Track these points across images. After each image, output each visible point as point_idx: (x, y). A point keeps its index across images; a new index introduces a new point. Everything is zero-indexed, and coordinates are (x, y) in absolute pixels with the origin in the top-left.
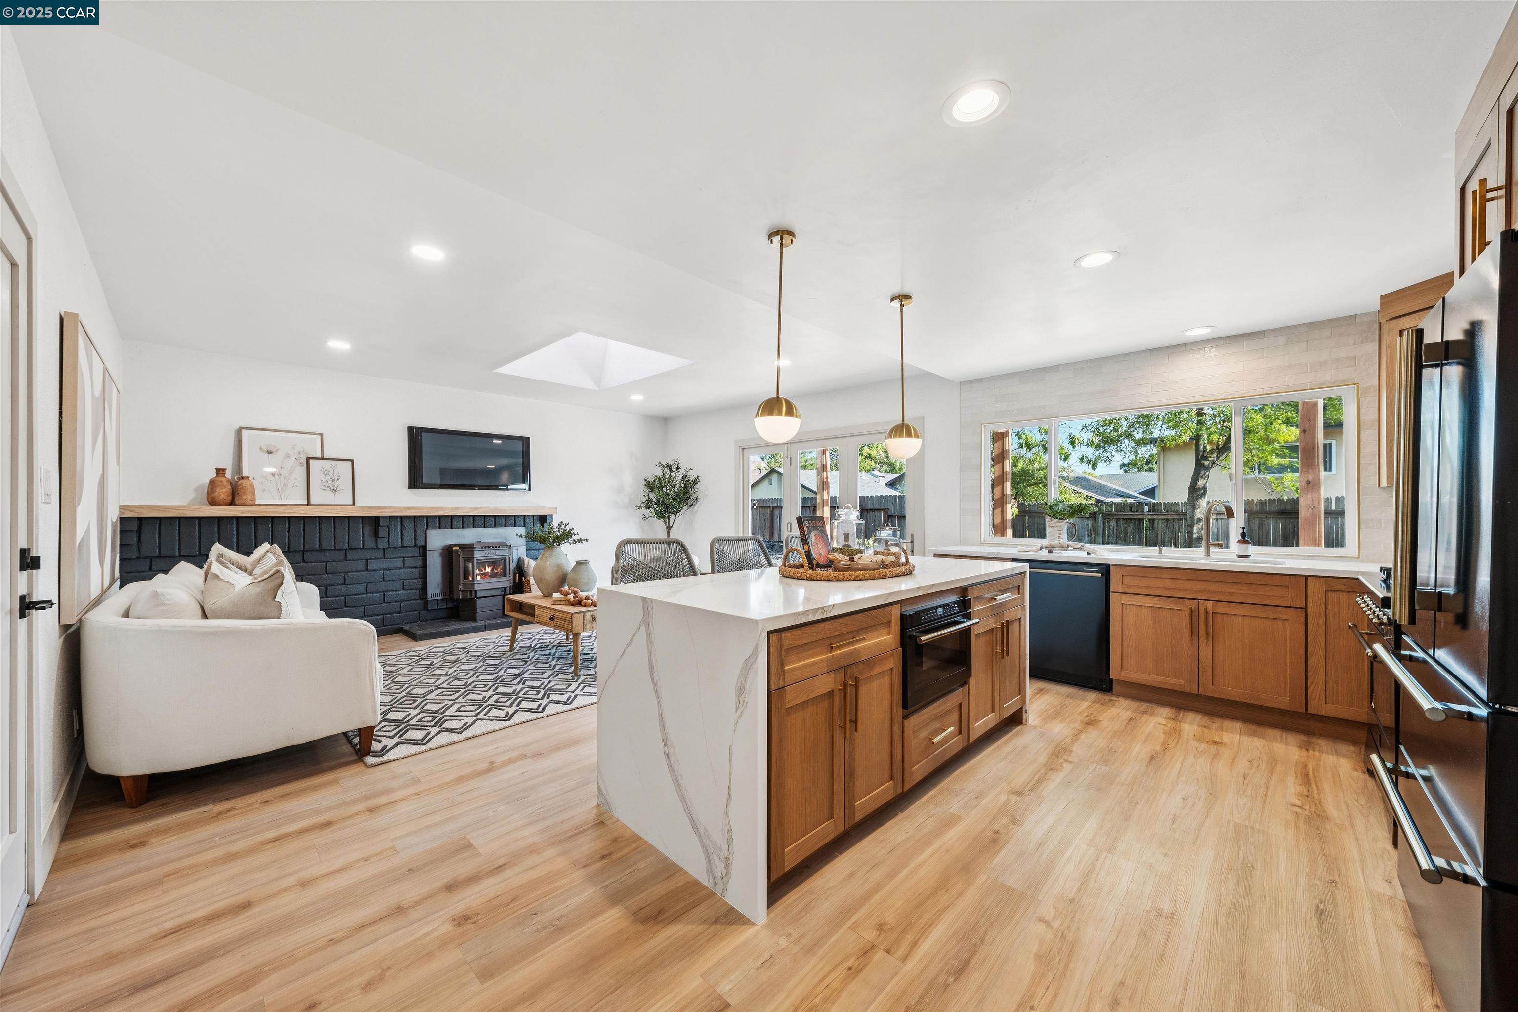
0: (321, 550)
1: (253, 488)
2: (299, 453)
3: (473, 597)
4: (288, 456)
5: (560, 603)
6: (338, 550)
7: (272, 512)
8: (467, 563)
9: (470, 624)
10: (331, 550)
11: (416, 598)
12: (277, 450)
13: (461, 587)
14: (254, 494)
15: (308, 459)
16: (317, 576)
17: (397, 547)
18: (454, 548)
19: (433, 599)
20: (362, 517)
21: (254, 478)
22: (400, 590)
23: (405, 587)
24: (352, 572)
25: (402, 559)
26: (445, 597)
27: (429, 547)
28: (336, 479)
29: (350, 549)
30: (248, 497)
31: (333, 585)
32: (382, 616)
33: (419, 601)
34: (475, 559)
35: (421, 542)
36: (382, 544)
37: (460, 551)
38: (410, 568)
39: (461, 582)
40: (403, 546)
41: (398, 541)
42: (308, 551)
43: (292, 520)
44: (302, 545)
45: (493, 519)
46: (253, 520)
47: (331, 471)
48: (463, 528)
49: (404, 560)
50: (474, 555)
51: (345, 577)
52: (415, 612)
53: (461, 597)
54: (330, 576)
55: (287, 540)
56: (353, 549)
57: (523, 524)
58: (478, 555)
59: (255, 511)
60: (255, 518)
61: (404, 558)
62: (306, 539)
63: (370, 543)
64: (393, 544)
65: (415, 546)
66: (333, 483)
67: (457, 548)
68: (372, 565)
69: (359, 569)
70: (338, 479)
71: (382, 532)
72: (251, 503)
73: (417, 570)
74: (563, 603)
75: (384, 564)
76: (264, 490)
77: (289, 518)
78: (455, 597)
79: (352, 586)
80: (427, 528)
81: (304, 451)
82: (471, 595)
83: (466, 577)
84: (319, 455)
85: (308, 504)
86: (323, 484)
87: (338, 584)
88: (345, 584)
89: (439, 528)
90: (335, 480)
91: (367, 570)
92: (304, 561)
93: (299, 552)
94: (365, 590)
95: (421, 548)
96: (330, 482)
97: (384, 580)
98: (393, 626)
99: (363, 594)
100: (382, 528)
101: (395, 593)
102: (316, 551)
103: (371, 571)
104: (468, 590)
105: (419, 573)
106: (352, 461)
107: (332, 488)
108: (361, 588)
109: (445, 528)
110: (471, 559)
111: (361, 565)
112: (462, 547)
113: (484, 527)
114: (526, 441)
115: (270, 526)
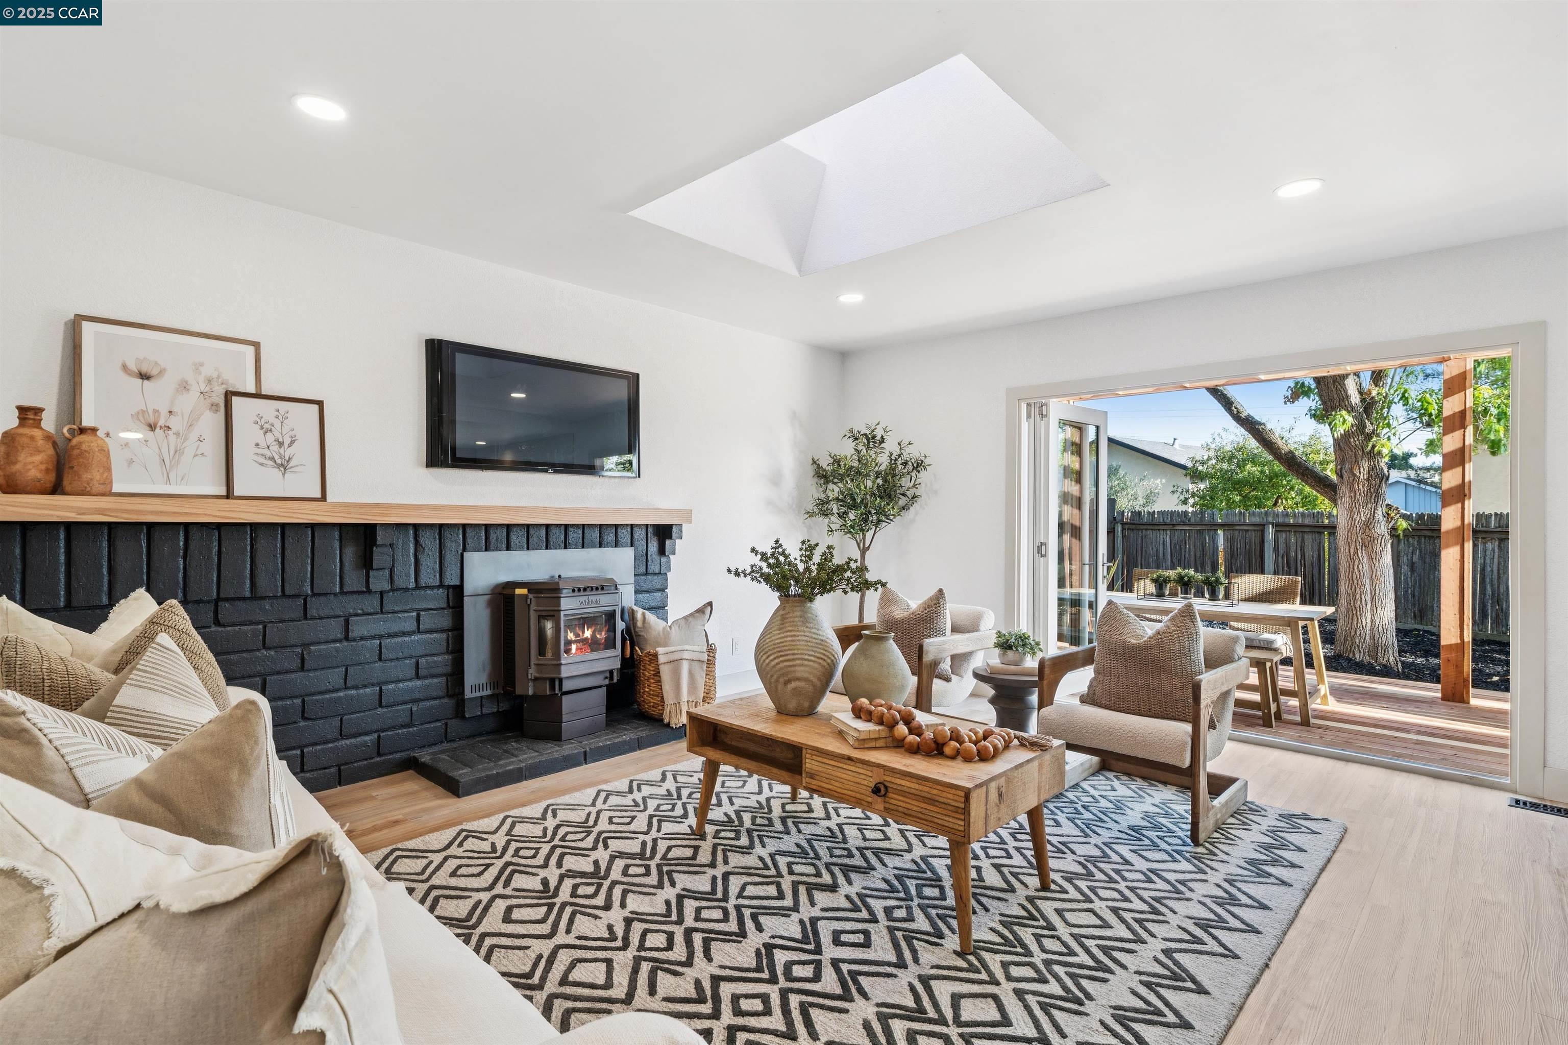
0: (255, 596)
1: (108, 455)
2: (209, 381)
3: (557, 691)
4: (184, 387)
5: (873, 744)
6: (289, 596)
7: (152, 513)
8: (542, 621)
9: (553, 751)
10: (275, 597)
11: (441, 694)
12: (162, 372)
13: (532, 672)
14: (108, 469)
15: (229, 395)
16: (245, 655)
17: (406, 590)
18: (518, 591)
19: (474, 695)
20: (341, 526)
21: (108, 435)
22: (411, 680)
23: (421, 673)
24: (319, 643)
25: (414, 614)
26: (497, 691)
27: (468, 589)
28: (287, 441)
29: (314, 595)
30: (95, 475)
31: (278, 673)
32: (375, 736)
33: (446, 700)
34: (562, 613)
35: (452, 579)
36: (379, 582)
37: (531, 596)
38: (431, 631)
39: (533, 661)
40: (418, 587)
41: (408, 575)
42: (227, 600)
43: (193, 531)
44: (215, 587)
45: (580, 532)
46: (106, 532)
47: (277, 423)
48: (528, 549)
49: (418, 616)
50: (559, 605)
51: (303, 654)
52: (439, 724)
53: (531, 692)
54: (272, 653)
55: (181, 575)
56: (320, 595)
57: (629, 542)
58: (568, 604)
59: (110, 510)
60: (109, 524)
61: (418, 611)
62: (223, 573)
63: (354, 581)
64: (400, 582)
65: (441, 586)
66: (282, 451)
67: (524, 591)
68: (359, 628)
69: (332, 637)
70: (292, 442)
71: (380, 557)
72: (101, 489)
73: (444, 636)
74: (880, 743)
75: (379, 625)
76: (131, 462)
77: (187, 526)
78: (519, 691)
79: (318, 673)
80: (464, 550)
81: (218, 377)
82: (553, 687)
83: (542, 652)
84: (251, 389)
85: (229, 495)
86: (260, 451)
87: (287, 672)
88: (302, 668)
89: (486, 550)
90: (286, 445)
91: (347, 638)
92: (217, 622)
93: (209, 602)
94: (342, 681)
95: (451, 590)
96: (275, 448)
97: (380, 659)
98: (398, 755)
99: (338, 690)
100: (380, 549)
101: (401, 685)
102: (244, 599)
103: (354, 640)
104: (545, 679)
105: (448, 643)
106: (320, 404)
107: (279, 461)
108: (335, 677)
109: (498, 549)
110: (554, 614)
111: (335, 628)
112: (535, 588)
113: (565, 548)
114: (633, 380)
115: (144, 545)
